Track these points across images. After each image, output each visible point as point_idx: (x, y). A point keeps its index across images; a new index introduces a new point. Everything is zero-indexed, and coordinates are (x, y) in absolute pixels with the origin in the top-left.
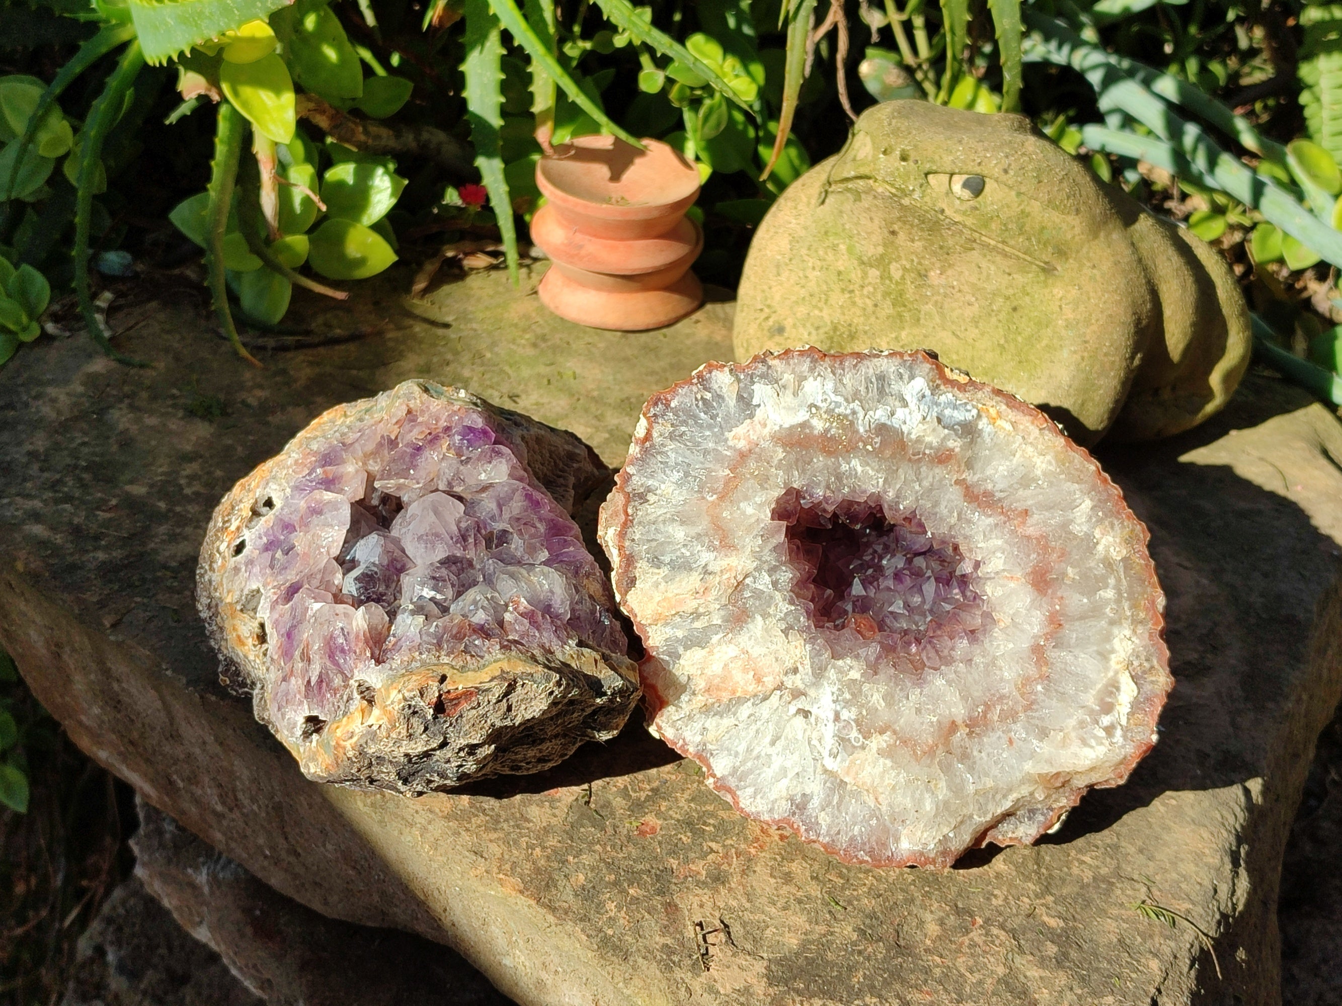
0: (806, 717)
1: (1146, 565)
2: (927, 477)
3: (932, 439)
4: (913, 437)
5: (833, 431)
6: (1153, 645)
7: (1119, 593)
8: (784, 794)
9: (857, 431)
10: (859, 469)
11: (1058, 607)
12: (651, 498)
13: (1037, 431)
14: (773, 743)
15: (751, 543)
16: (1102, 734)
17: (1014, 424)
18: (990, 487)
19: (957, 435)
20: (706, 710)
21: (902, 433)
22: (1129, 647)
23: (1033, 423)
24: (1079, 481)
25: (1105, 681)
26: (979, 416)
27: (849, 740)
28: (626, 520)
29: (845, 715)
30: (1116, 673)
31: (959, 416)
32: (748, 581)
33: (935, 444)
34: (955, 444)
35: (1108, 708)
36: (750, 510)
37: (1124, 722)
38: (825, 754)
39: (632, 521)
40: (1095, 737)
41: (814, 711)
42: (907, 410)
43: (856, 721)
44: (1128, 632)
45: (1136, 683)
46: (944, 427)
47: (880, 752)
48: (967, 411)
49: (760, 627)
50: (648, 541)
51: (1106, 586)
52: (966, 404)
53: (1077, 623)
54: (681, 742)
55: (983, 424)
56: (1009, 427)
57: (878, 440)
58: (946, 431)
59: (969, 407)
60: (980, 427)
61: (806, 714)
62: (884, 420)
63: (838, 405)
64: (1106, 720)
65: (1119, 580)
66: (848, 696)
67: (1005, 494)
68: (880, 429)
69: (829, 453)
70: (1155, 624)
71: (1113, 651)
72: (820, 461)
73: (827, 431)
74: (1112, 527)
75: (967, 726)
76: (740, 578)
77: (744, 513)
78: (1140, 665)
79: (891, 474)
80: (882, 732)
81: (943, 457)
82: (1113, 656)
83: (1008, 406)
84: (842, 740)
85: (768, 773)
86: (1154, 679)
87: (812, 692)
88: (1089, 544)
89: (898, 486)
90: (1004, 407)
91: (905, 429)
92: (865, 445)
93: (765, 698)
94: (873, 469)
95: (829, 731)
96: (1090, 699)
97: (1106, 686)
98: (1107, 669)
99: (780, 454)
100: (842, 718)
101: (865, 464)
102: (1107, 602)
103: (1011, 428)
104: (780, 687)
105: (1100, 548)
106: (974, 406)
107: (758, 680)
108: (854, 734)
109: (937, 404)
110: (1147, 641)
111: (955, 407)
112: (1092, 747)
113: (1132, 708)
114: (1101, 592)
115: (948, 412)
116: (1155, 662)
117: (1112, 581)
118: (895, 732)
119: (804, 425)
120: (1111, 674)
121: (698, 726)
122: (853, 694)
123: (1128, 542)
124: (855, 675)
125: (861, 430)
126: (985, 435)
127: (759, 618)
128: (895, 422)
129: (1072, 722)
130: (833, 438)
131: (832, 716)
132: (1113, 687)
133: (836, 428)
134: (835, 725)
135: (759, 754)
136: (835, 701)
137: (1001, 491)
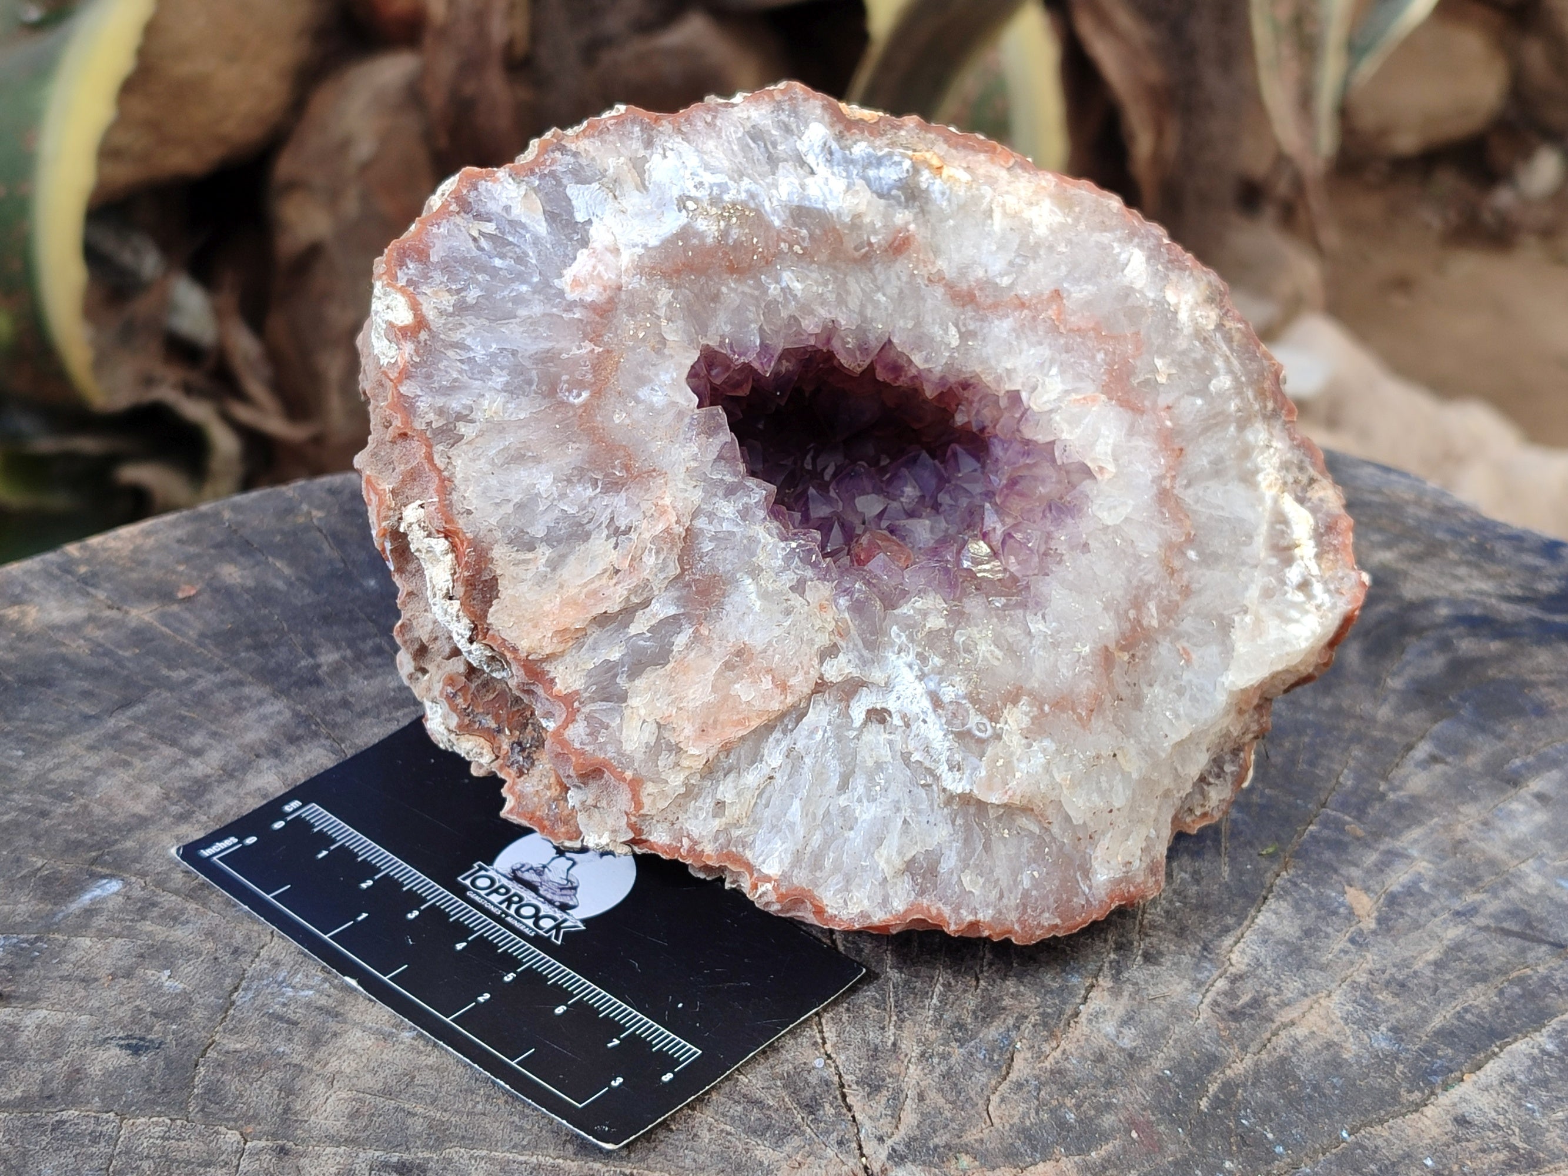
0: (883, 721)
2: (889, 280)
3: (872, 218)
4: (846, 218)
5: (735, 233)
7: (1235, 378)
8: (895, 864)
9: (771, 225)
10: (797, 286)
11: (1169, 423)
12: (467, 430)
13: (1005, 173)
14: (844, 785)
15: (681, 456)
16: (1299, 597)
17: (968, 171)
18: (981, 273)
19: (899, 203)
20: (710, 770)
21: (830, 215)
22: (1274, 457)
23: (994, 162)
24: (1104, 227)
25: (1267, 514)
26: (916, 170)
27: (969, 732)
29: (948, 694)
30: (1276, 501)
31: (890, 174)
32: (701, 522)
33: (878, 226)
34: (904, 219)
35: (1287, 556)
36: (658, 399)
37: (1315, 570)
38: (942, 769)
39: (450, 480)
40: (1294, 605)
41: (892, 705)
42: (818, 180)
43: (969, 696)
44: (1264, 436)
45: (1305, 507)
47: (1029, 735)
48: (896, 164)
49: (752, 595)
51: (1216, 373)
52: (890, 154)
53: (1201, 440)
55: (925, 181)
56: (964, 176)
57: (803, 233)
58: (885, 201)
59: (896, 159)
60: (924, 186)
61: (878, 716)
62: (796, 199)
63: (723, 188)
64: (1294, 575)
65: (1227, 360)
66: (937, 661)
67: (1010, 278)
68: (799, 216)
69: (742, 272)
71: (1258, 470)
72: (732, 291)
73: (725, 234)
74: (1183, 283)
75: (1123, 649)
76: (685, 522)
77: (651, 408)
78: (1296, 479)
80: (1015, 702)
81: (897, 244)
82: (1260, 477)
83: (951, 145)
84: (963, 736)
85: (856, 840)
86: (1320, 494)
87: (877, 675)
88: (1168, 317)
90: (943, 148)
91: (830, 208)
92: (791, 247)
93: (802, 715)
94: (815, 282)
95: (934, 728)
96: (1260, 547)
97: (1272, 525)
98: (1261, 499)
99: (664, 295)
100: (946, 699)
101: (802, 276)
102: (1226, 395)
104: (819, 686)
105: (1183, 317)
106: (904, 156)
107: (783, 687)
108: (974, 720)
109: (853, 162)
110: (1288, 442)
111: (878, 162)
112: (1297, 621)
113: (1316, 545)
114: (1214, 382)
115: (871, 172)
116: (1312, 470)
117: (1219, 363)
118: (1033, 694)
119: (685, 233)
120: (1269, 504)
121: (705, 804)
122: (944, 655)
123: (1210, 299)
124: (935, 621)
125: (775, 221)
126: (936, 195)
127: (747, 580)
128: (813, 200)
129: (1253, 593)
130: (738, 246)
131: (926, 704)
132: (1281, 520)
133: (741, 226)
134: (940, 716)
135: (828, 812)
136: (921, 677)
137: (1001, 276)
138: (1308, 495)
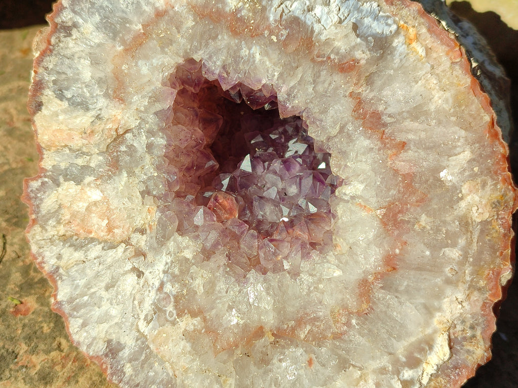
0: (139, 277)
1: (505, 235)
2: (324, 82)
3: (341, 45)
4: (323, 38)
5: (244, 12)
6: (483, 315)
7: (465, 256)
8: (102, 335)
9: (268, 19)
10: (258, 57)
11: (397, 251)
12: (74, 32)
13: (448, 64)
14: (107, 288)
15: (139, 101)
17: (428, 51)
18: (381, 108)
19: (368, 46)
20: (65, 239)
21: (312, 31)
22: (458, 309)
23: (447, 54)
24: (467, 127)
25: (420, 336)
26: (397, 32)
27: (165, 311)
28: (47, 49)
29: (168, 288)
30: (435, 332)
31: (377, 28)
32: (129, 136)
33: (343, 51)
34: (362, 56)
35: (414, 362)
36: (145, 70)
37: (425, 381)
38: (142, 317)
39: (51, 51)
41: (147, 273)
42: (326, 9)
43: (175, 297)
44: (461, 296)
45: (451, 348)
46: (358, 36)
47: (187, 335)
48: (387, 24)
49: (123, 183)
50: (58, 73)
51: (454, 245)
52: (388, 17)
53: (412, 272)
54: (40, 259)
55: (398, 42)
56: (421, 51)
57: (285, 32)
58: (359, 40)
59: (390, 21)
60: (394, 44)
61: (140, 274)
62: (298, 13)
64: (407, 374)
65: (469, 243)
66: (177, 271)
67: (393, 120)
68: (291, 23)
69: (235, 33)
70: (493, 295)
71: (439, 309)
72: (225, 39)
73: (238, 10)
74: (484, 185)
75: (273, 334)
76: (121, 131)
77: (139, 71)
78: (463, 331)
79: (289, 70)
80: (194, 315)
81: (346, 66)
82: (438, 314)
83: (429, 30)
84: (158, 309)
85: (97, 313)
86: (471, 348)
87: (150, 257)
89: (292, 84)
90: (424, 30)
91: (317, 27)
92: (270, 35)
93: (113, 247)
94: (270, 60)
95: (151, 297)
96: (401, 348)
97: (420, 342)
98: (427, 324)
99: (190, 23)
100: (165, 290)
101: (265, 53)
102: (450, 261)
103: (424, 54)
104: (127, 242)
105: (463, 204)
106: (395, 22)
107: (110, 229)
108: (170, 308)
109: (359, 10)
110: (477, 309)
111: (376, 18)
113: (438, 370)
114: (446, 249)
115: (367, 21)
116: (478, 333)
117: (462, 242)
118: (205, 320)
120: (429, 331)
121: (56, 250)
122: (181, 271)
123: (496, 205)
124: (188, 254)
125: (272, 19)
126: (397, 53)
127: (125, 174)
128: (309, 19)
129: (375, 365)
130: (241, 19)
131: (157, 284)
132: (427, 344)
133: (249, 11)
134: (157, 295)
135: (94, 293)
136: (165, 272)
137: (390, 116)
138: (465, 343)
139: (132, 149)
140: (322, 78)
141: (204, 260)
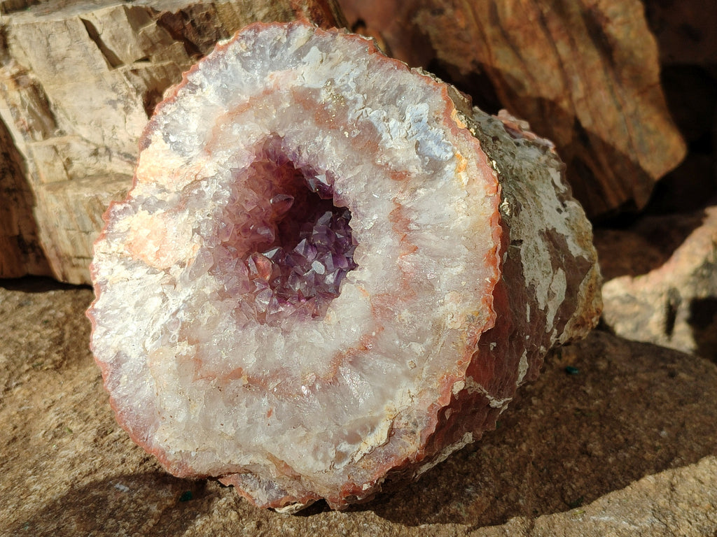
0: (163, 302)
1: (468, 348)
2: (376, 183)
3: (401, 158)
4: (388, 146)
5: (330, 107)
6: (428, 415)
7: (428, 353)
8: (115, 345)
9: (348, 116)
10: (328, 145)
11: (374, 334)
12: (199, 92)
13: (483, 196)
14: (136, 306)
15: (223, 156)
16: (332, 454)
17: (471, 181)
18: (413, 217)
19: (423, 163)
20: (122, 257)
21: (380, 138)
22: (407, 402)
23: (486, 188)
24: (472, 249)
25: (368, 416)
26: (451, 160)
27: (171, 334)
28: (172, 98)
29: (181, 315)
30: (381, 416)
31: (437, 152)
32: (204, 183)
33: (400, 162)
34: (416, 170)
35: (354, 439)
36: (236, 132)
37: (357, 458)
38: (151, 334)
39: (174, 101)
40: (326, 453)
41: (171, 300)
42: (399, 124)
43: (183, 323)
44: (414, 391)
45: (390, 435)
46: (417, 153)
47: (178, 358)
48: (446, 151)
49: (183, 219)
50: (173, 120)
51: (421, 342)
52: (449, 145)
53: (380, 357)
54: (96, 270)
55: (449, 168)
56: (465, 179)
57: (357, 132)
58: (417, 156)
59: (449, 149)
60: (446, 169)
61: (165, 299)
62: (374, 120)
63: (348, 89)
64: (344, 447)
65: (435, 344)
66: (193, 303)
67: (418, 228)
68: (365, 125)
69: (319, 122)
70: (443, 399)
71: (392, 398)
72: (308, 125)
73: (326, 104)
74: (465, 300)
75: (248, 379)
76: (199, 177)
77: (231, 132)
78: (407, 424)
79: (349, 164)
80: (191, 343)
81: (399, 175)
82: (389, 401)
83: (478, 165)
84: (165, 331)
85: (120, 325)
86: (407, 442)
87: (179, 287)
89: (349, 176)
90: (474, 163)
91: (385, 136)
92: (344, 130)
93: (154, 272)
94: (337, 150)
95: (165, 318)
96: (347, 422)
97: (365, 421)
98: (377, 408)
99: (287, 104)
100: (177, 316)
101: (334, 144)
102: (413, 353)
103: (465, 183)
104: (167, 270)
105: (441, 309)
106: (453, 150)
107: (158, 255)
108: (175, 333)
109: (426, 132)
110: (424, 408)
111: (439, 143)
112: (316, 459)
113: (371, 451)
114: (414, 343)
115: (431, 143)
116: (418, 430)
117: (429, 341)
118: (198, 350)
119: (316, 92)
120: (376, 414)
121: (111, 265)
122: (197, 304)
123: (471, 319)
124: (208, 291)
125: (350, 116)
126: (444, 177)
127: (187, 212)
128: (381, 127)
129: (320, 430)
130: (326, 112)
131: (174, 310)
132: (371, 427)
133: (334, 105)
134: (170, 318)
135: (125, 308)
136: (184, 302)
137: (417, 225)
138: (403, 436)
139: (202, 194)
140: (376, 180)
141: (218, 299)
